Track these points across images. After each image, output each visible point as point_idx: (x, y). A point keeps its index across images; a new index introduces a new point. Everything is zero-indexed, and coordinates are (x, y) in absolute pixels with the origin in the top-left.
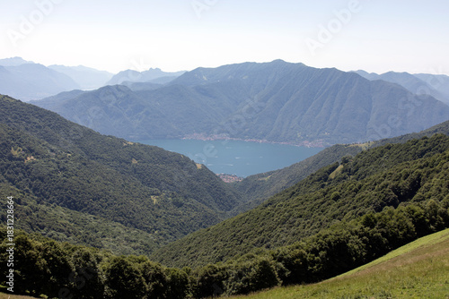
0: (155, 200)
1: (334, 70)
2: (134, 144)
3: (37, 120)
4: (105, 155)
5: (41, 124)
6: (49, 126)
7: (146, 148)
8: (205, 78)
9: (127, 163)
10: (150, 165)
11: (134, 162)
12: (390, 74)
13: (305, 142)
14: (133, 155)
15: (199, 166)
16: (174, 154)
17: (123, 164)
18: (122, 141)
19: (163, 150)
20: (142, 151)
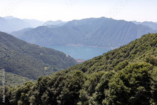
0: (46, 68)
1: (123, 21)
2: (42, 48)
3: (4, 38)
4: (30, 51)
5: (6, 39)
6: (9, 40)
7: (47, 49)
8: (76, 24)
9: (38, 54)
10: (48, 55)
11: (41, 54)
12: (145, 22)
13: (111, 47)
14: (41, 51)
15: (67, 56)
16: (58, 51)
17: (37, 55)
18: (38, 46)
19: (53, 50)
20: (45, 50)
